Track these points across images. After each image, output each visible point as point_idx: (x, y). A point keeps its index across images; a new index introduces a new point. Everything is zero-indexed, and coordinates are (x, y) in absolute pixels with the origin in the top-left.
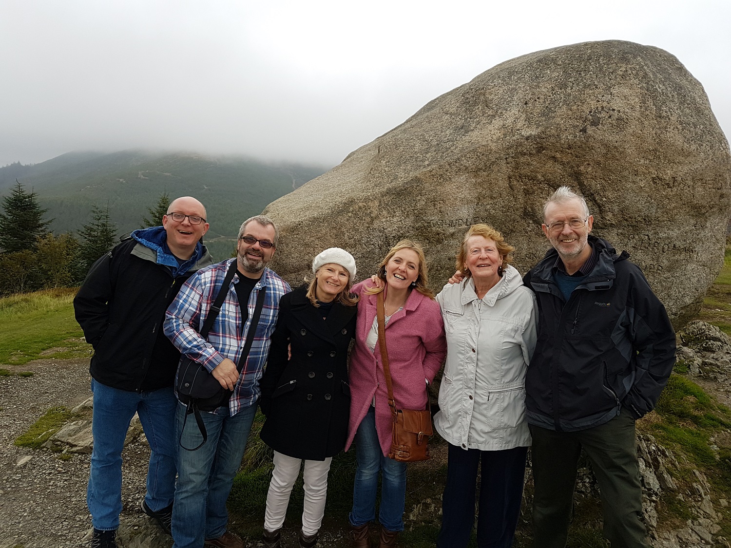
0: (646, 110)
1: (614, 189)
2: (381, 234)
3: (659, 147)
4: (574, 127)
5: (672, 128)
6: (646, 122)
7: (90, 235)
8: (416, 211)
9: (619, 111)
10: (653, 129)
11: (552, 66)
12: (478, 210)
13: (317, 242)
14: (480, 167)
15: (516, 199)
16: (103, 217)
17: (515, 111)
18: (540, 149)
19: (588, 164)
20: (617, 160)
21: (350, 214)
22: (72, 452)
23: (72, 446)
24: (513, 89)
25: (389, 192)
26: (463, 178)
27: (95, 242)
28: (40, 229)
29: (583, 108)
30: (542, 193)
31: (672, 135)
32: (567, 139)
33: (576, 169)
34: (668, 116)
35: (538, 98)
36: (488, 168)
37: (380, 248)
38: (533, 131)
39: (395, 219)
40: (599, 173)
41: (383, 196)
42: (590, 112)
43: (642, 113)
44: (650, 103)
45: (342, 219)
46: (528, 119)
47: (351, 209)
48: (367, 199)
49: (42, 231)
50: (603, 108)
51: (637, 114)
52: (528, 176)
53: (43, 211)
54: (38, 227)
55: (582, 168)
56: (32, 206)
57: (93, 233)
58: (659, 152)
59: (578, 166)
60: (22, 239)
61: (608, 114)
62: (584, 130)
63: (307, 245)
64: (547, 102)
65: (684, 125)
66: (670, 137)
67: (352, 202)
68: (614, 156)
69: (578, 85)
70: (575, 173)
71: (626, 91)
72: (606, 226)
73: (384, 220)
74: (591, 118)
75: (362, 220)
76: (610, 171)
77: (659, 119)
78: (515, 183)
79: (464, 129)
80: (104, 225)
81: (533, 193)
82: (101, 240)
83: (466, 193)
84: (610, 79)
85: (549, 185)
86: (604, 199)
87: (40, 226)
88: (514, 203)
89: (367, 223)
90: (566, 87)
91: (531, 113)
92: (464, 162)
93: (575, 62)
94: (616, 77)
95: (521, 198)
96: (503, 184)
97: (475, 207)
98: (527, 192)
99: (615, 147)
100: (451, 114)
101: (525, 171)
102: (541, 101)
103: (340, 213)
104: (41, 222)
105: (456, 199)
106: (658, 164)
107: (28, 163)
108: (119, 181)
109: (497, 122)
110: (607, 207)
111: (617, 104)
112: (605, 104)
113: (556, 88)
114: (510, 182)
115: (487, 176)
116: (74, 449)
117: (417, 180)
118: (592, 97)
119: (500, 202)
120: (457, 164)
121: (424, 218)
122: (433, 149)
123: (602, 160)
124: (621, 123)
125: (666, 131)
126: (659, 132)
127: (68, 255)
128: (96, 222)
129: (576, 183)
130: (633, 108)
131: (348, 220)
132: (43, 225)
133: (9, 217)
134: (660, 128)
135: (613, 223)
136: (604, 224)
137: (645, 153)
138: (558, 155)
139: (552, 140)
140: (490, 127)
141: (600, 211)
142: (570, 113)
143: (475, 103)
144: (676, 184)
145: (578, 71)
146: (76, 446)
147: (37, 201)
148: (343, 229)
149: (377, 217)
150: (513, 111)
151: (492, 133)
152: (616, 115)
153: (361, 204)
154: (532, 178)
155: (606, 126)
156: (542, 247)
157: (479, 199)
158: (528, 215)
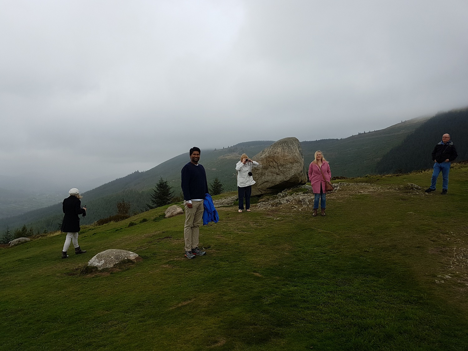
4: (273, 154)
18: (269, 157)
32: (272, 156)
33: (274, 159)
38: (268, 155)
40: (277, 160)
72: (279, 166)
78: (267, 162)
79: (261, 155)
98: (269, 163)
99: (278, 156)
101: (268, 160)
123: (277, 158)
129: (274, 161)
130: (280, 151)
132: (170, 193)
138: (271, 158)
151: (264, 156)
155: (277, 154)
156: (272, 169)
157: (262, 164)
158: (270, 165)
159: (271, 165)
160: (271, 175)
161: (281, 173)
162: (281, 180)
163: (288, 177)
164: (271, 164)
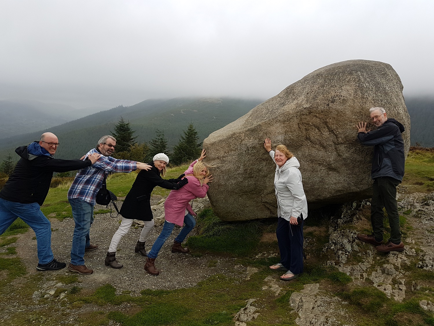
0: (357, 95)
1: (341, 128)
2: (245, 146)
3: (362, 111)
4: (324, 103)
5: (369, 102)
6: (356, 101)
7: (155, 144)
8: (259, 137)
9: (344, 97)
10: (359, 103)
11: (321, 77)
12: (286, 137)
13: (221, 149)
14: (285, 120)
15: (302, 132)
16: (161, 135)
17: (303, 97)
18: (310, 113)
19: (330, 118)
20: (342, 116)
21: (233, 139)
22: (139, 227)
23: (139, 224)
24: (304, 87)
25: (248, 130)
26: (278, 124)
27: (157, 148)
28: (131, 141)
29: (329, 96)
30: (312, 130)
31: (368, 105)
32: (321, 108)
33: (325, 120)
34: (367, 97)
35: (313, 92)
36: (289, 120)
37: (245, 151)
38: (307, 106)
39: (251, 140)
40: (335, 122)
41: (246, 132)
42: (331, 97)
43: (354, 97)
44: (359, 92)
45: (230, 140)
46: (307, 101)
47: (234, 136)
48: (240, 133)
49: (132, 142)
50: (337, 95)
51: (352, 97)
52: (306, 123)
53: (133, 132)
54: (131, 140)
55: (328, 120)
56: (128, 129)
57: (156, 143)
58: (362, 112)
59: (326, 119)
60: (123, 146)
61: (339, 98)
62: (328, 105)
63: (217, 150)
64: (316, 93)
65: (375, 101)
66: (367, 107)
67: (234, 134)
68: (341, 115)
69: (329, 86)
70: (325, 122)
71: (348, 88)
72: (339, 144)
73: (246, 141)
74: (331, 99)
75: (238, 141)
76: (339, 121)
77: (362, 99)
78: (301, 126)
79: (283, 104)
80: (161, 139)
81: (309, 130)
82: (160, 147)
83: (280, 130)
84: (342, 83)
85: (315, 127)
86: (338, 132)
87: (131, 139)
88: (301, 134)
89: (240, 142)
90: (324, 87)
91: (309, 98)
92: (279, 118)
93: (329, 76)
94: (345, 82)
95: (304, 132)
96: (296, 126)
97: (284, 135)
98: (306, 130)
99: (341, 111)
100: (281, 98)
101: (305, 121)
102: (314, 93)
103: (230, 138)
104: (132, 137)
105: (276, 132)
106: (362, 118)
107: (126, 106)
108: (171, 115)
109: (295, 102)
110: (339, 136)
111: (344, 93)
112: (338, 94)
113: (320, 87)
114: (299, 126)
115: (289, 123)
116: (139, 226)
117: (260, 125)
118: (333, 91)
119: (295, 134)
120: (276, 119)
121: (263, 140)
122: (270, 112)
123: (335, 116)
124: (344, 101)
125: (366, 104)
126: (362, 104)
127: (144, 154)
128: (158, 138)
129: (326, 126)
130: (350, 95)
131: (232, 141)
132: (133, 139)
133: (117, 135)
134: (362, 103)
135: (342, 142)
136: (338, 143)
137: (355, 113)
138: (317, 115)
139: (314, 109)
140: (292, 104)
141: (336, 137)
142: (323, 98)
143: (290, 93)
144: (371, 126)
145: (330, 80)
146: (140, 225)
147: (130, 127)
148: (231, 144)
149: (244, 140)
150: (302, 97)
151: (292, 106)
152: (342, 98)
153: (237, 135)
154: (308, 124)
155: (337, 103)
156: (314, 152)
157: (286, 132)
158: (308, 138)
159: (312, 138)
160: (309, 168)
161: (343, 168)
162: (339, 187)
163: (364, 182)
164: (314, 134)
